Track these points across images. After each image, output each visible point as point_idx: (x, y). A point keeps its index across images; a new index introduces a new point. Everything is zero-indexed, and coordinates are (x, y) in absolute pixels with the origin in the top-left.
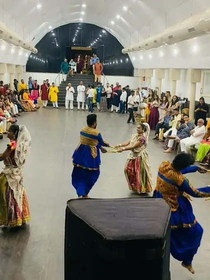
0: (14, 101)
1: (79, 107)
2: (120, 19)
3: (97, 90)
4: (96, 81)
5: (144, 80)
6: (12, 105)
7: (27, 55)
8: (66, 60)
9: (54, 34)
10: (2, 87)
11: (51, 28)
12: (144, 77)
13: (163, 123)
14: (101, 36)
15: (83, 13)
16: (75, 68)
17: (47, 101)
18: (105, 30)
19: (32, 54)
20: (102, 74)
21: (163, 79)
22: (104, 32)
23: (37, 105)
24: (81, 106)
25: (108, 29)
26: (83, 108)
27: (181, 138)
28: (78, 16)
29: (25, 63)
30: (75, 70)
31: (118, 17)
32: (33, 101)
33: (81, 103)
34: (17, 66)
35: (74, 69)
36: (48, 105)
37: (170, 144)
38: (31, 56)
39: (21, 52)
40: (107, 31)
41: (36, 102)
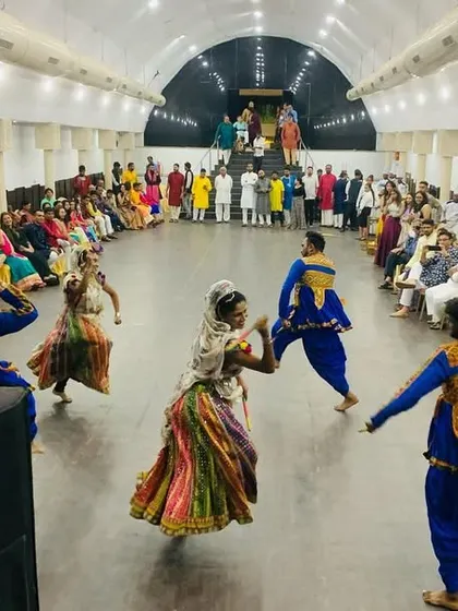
0: (103, 208)
1: (245, 221)
2: (335, 24)
3: (285, 182)
4: (288, 163)
5: (398, 159)
6: (98, 215)
7: (145, 110)
8: (227, 118)
9: (205, 64)
10: (83, 179)
11: (194, 50)
12: (398, 153)
13: (403, 252)
14: (307, 63)
15: (258, 14)
16: (246, 135)
17: (179, 208)
18: (312, 49)
19: (155, 107)
20: (303, 148)
21: (429, 156)
22: (311, 53)
23: (159, 217)
24: (250, 218)
25: (317, 46)
26: (254, 221)
27: (429, 285)
28: (250, 21)
29: (141, 128)
30: (247, 141)
31: (330, 19)
32: (150, 208)
33: (250, 211)
34: (120, 134)
35: (243, 139)
36: (182, 216)
37: (405, 298)
38: (156, 113)
39: (128, 104)
40: (317, 53)
41: (155, 210)
